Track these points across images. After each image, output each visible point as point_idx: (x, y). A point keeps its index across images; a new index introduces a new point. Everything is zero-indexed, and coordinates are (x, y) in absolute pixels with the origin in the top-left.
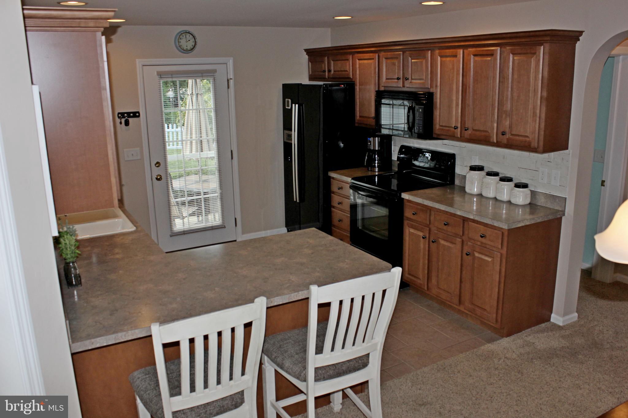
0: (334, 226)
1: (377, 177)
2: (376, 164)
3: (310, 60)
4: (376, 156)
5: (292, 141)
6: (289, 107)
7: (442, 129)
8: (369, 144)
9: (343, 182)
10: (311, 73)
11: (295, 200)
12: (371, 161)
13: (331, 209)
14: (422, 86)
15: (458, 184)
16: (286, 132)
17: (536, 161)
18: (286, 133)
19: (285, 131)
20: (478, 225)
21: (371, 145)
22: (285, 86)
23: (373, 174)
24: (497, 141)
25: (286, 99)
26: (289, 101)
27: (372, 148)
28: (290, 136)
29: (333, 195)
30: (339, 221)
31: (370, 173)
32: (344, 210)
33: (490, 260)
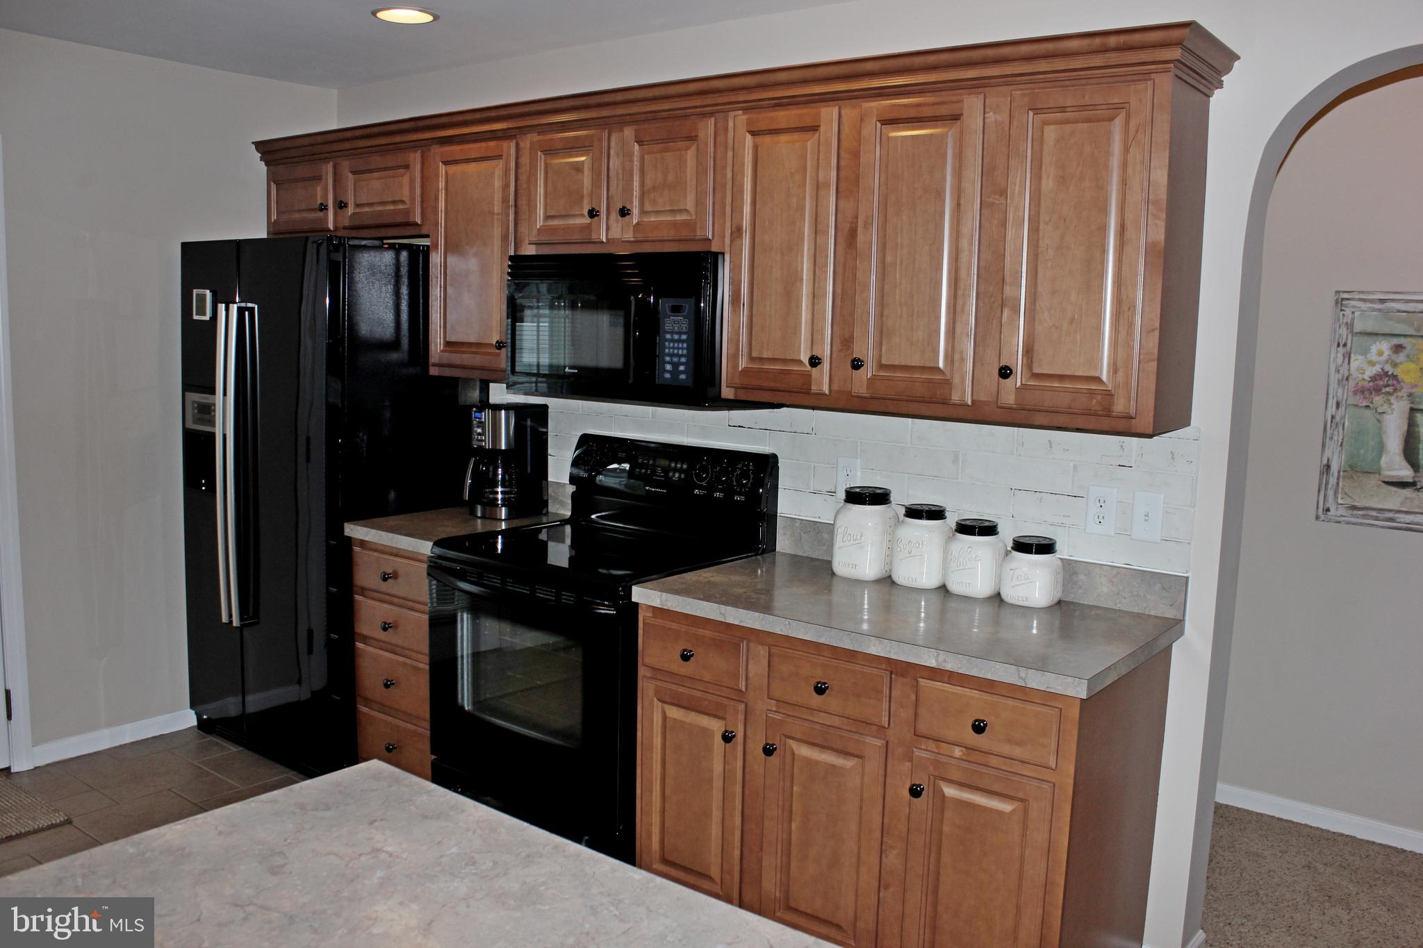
0: (368, 702)
1: (500, 537)
2: (500, 496)
3: (272, 178)
4: (500, 471)
5: (214, 425)
6: (204, 314)
7: (760, 371)
8: (479, 430)
9: (396, 555)
10: (274, 217)
11: (225, 619)
12: (484, 483)
13: (353, 647)
14: (685, 233)
15: (788, 551)
16: (194, 397)
17: (1075, 467)
18: (194, 402)
19: (188, 394)
20: (958, 690)
21: (483, 434)
22: (190, 251)
23: (490, 526)
24: (973, 401)
25: (195, 292)
26: (205, 296)
27: (488, 445)
28: (206, 412)
29: (358, 597)
30: (387, 686)
31: (480, 526)
32: (403, 648)
33: (1006, 807)
